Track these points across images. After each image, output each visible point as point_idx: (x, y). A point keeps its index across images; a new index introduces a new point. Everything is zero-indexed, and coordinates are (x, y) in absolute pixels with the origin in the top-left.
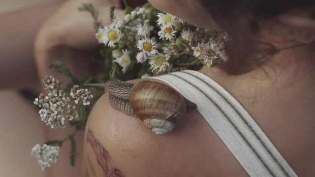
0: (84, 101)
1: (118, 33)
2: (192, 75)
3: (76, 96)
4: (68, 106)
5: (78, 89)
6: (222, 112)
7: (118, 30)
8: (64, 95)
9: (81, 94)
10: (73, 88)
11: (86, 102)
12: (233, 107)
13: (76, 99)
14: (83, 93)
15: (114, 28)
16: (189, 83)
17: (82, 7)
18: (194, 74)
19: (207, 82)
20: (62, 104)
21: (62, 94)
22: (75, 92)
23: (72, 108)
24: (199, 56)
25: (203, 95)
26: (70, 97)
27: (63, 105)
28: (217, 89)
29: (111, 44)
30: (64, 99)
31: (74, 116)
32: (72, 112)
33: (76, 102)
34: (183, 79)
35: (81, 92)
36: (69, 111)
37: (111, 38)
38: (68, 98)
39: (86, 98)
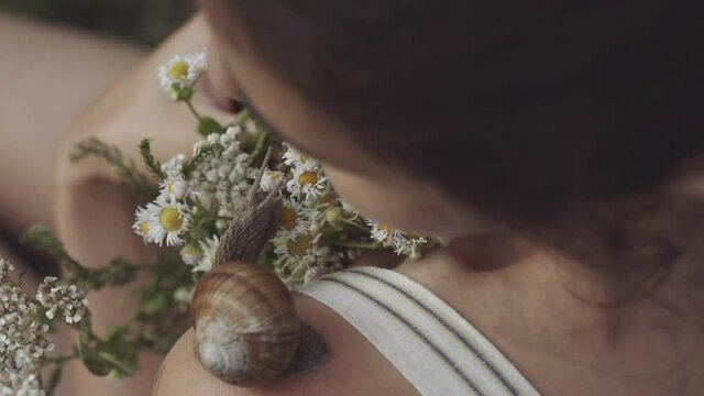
0: (67, 313)
1: (179, 211)
2: (384, 282)
3: (49, 301)
4: (33, 325)
5: (53, 285)
6: (458, 370)
7: (179, 205)
8: (22, 299)
9: (59, 296)
10: (43, 282)
11: (73, 315)
12: (480, 356)
13: (48, 309)
14: (66, 295)
15: (169, 201)
16: (378, 303)
17: (78, 151)
18: (389, 279)
19: (418, 297)
20: (17, 319)
21: (19, 296)
22: (47, 290)
23: (40, 328)
24: (386, 240)
25: (411, 332)
26: (37, 302)
27: (20, 323)
28: (441, 315)
29: (173, 238)
30: (22, 307)
31: (45, 347)
32: (39, 338)
33: (50, 315)
34: (363, 293)
35: (59, 291)
36: (34, 336)
37: (168, 226)
38: (31, 305)
39: (70, 307)
